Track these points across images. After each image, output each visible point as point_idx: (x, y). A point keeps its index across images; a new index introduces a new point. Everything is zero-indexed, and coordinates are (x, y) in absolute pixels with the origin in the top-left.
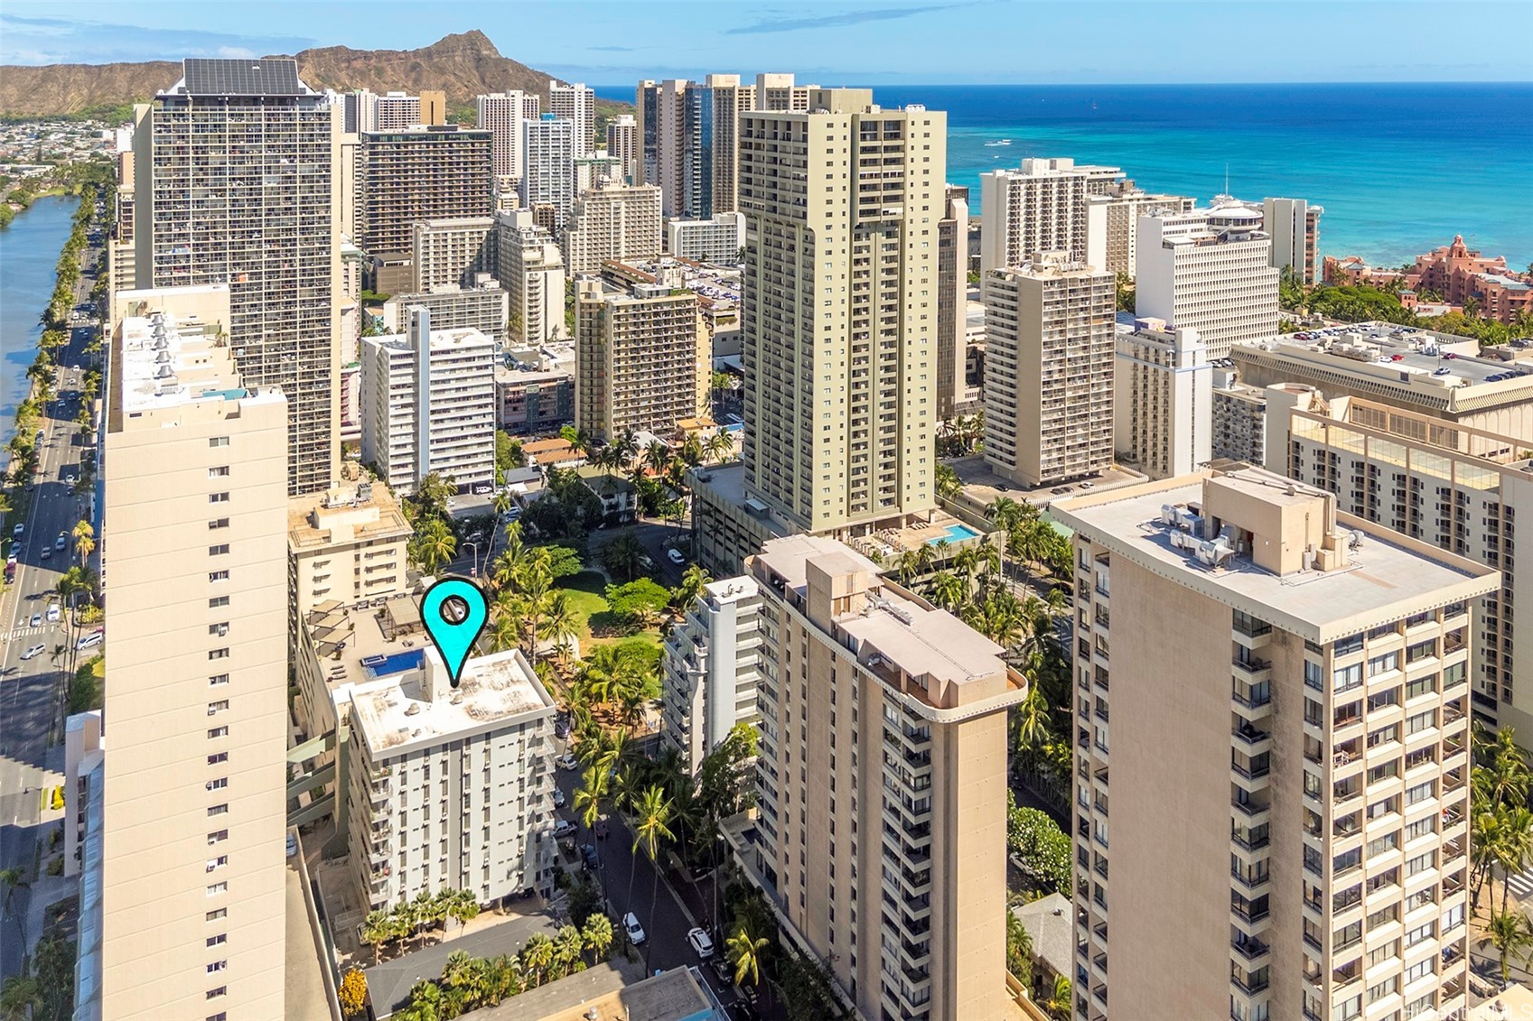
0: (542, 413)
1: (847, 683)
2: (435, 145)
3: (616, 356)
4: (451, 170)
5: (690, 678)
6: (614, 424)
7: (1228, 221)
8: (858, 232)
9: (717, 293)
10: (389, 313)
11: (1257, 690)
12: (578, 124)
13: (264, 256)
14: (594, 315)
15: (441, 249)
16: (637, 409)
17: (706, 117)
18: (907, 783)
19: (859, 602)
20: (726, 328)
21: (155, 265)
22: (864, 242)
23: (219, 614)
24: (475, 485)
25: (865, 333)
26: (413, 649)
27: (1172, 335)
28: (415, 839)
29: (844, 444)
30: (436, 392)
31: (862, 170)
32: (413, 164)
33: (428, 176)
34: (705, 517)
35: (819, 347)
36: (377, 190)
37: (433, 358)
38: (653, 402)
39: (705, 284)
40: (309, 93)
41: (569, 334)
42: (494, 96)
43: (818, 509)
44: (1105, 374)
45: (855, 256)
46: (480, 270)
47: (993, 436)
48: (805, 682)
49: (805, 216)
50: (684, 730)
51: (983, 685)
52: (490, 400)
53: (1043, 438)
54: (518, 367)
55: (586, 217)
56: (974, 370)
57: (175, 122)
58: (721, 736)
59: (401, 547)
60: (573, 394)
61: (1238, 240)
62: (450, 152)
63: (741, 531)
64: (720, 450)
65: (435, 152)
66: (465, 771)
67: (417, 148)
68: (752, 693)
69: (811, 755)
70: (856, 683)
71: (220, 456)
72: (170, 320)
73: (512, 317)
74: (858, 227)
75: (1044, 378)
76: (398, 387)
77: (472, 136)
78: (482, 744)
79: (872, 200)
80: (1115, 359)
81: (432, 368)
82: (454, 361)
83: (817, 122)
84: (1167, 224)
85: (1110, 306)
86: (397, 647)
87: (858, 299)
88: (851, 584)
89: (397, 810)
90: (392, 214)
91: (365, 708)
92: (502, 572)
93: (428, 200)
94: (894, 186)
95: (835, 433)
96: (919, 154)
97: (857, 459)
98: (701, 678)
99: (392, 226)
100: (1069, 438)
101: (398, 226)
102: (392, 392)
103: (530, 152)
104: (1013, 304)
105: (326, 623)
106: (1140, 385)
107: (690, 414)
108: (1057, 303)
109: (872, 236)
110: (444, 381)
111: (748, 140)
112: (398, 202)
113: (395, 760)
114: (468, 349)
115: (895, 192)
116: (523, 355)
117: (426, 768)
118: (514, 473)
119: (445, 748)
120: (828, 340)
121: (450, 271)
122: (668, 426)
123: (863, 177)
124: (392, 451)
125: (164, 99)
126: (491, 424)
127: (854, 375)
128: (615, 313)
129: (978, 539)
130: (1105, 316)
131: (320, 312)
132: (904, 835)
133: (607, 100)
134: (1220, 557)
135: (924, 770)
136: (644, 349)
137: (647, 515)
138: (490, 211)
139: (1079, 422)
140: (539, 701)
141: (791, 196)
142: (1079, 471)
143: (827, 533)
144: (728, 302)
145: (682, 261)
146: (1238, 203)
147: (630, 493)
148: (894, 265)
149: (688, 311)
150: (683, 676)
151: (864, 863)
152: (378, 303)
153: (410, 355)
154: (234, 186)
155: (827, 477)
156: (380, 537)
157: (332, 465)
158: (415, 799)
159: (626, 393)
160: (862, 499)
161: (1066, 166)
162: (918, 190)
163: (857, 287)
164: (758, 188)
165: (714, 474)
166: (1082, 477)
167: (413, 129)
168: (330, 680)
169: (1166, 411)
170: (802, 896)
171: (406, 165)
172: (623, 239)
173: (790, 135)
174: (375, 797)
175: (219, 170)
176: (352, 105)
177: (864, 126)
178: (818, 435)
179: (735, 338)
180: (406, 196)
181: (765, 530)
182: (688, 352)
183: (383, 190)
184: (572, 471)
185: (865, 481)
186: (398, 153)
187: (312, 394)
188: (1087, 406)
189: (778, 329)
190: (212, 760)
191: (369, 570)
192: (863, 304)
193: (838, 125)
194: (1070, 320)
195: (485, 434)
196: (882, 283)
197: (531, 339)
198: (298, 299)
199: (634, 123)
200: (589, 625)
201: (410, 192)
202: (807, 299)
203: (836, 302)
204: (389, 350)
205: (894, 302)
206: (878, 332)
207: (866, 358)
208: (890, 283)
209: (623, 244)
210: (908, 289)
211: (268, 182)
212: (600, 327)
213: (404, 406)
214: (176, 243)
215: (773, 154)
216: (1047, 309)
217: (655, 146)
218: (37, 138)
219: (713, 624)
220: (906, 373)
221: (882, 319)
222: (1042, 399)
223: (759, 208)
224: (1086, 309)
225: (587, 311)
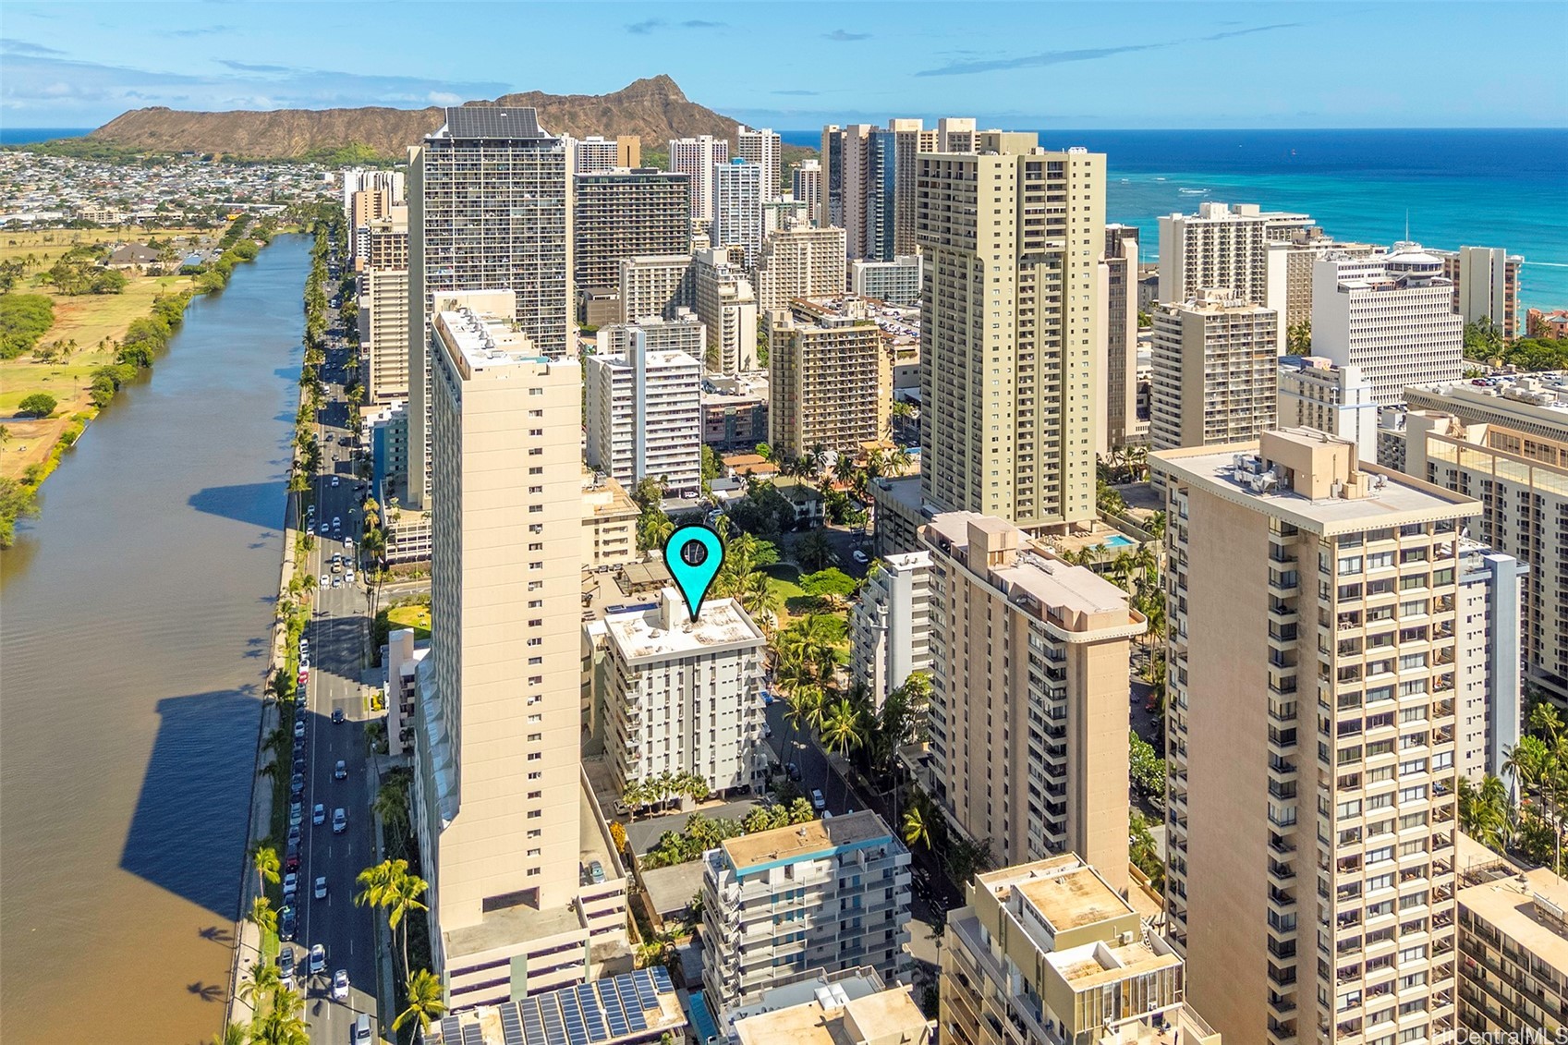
0: (739, 433)
1: (1000, 618)
2: (637, 187)
3: (805, 381)
4: (651, 210)
5: (874, 632)
6: (803, 444)
7: (1407, 266)
8: (1023, 262)
9: (899, 329)
10: (603, 339)
11: (1286, 577)
12: (766, 167)
13: (512, 278)
14: (786, 343)
15: (645, 284)
16: (824, 431)
17: (889, 161)
18: (1047, 694)
19: (1010, 557)
20: (907, 362)
21: (426, 283)
22: (1029, 272)
23: (536, 518)
24: (683, 490)
25: (1030, 355)
26: (646, 602)
27: (1337, 374)
28: (659, 733)
29: (1011, 455)
30: (650, 405)
31: (1027, 206)
32: (618, 205)
33: (631, 216)
34: (886, 522)
35: (988, 365)
36: (586, 229)
37: (648, 375)
38: (839, 425)
39: (888, 321)
40: (547, 136)
41: (761, 365)
42: (685, 141)
44: (1268, 407)
45: (1022, 284)
46: (680, 304)
48: (967, 623)
49: (975, 247)
50: (869, 676)
51: (1108, 617)
52: (696, 414)
54: (716, 392)
55: (774, 257)
56: (1145, 404)
57: (441, 161)
58: (900, 683)
59: (631, 524)
60: (766, 417)
61: (1418, 285)
62: (651, 194)
64: (900, 466)
65: (638, 193)
66: (697, 683)
67: (621, 189)
69: (972, 682)
70: (1007, 618)
71: (536, 402)
72: (477, 313)
73: (710, 348)
74: (1023, 258)
75: (1207, 408)
76: (619, 399)
77: (670, 178)
78: (709, 663)
79: (1037, 233)
80: (1278, 394)
81: (647, 384)
82: (666, 378)
83: (986, 163)
84: (1342, 268)
85: (1272, 342)
86: (634, 601)
87: (1024, 323)
88: (1004, 542)
89: (645, 707)
90: (599, 251)
91: (619, 632)
93: (631, 239)
94: (1057, 221)
95: (1003, 444)
96: (1080, 192)
97: (1023, 469)
98: (883, 633)
99: (599, 263)
101: (605, 263)
102: (614, 404)
103: (722, 195)
104: (1177, 337)
106: (1305, 422)
107: (873, 437)
108: (1220, 337)
109: (1037, 266)
110: (657, 396)
111: (925, 179)
112: (604, 240)
113: (644, 667)
114: (678, 368)
115: (1058, 226)
116: (720, 383)
117: (667, 677)
118: (717, 482)
119: (681, 662)
120: (996, 360)
121: (653, 305)
122: (852, 448)
123: (1028, 212)
124: (614, 456)
125: (432, 142)
126: (697, 436)
127: (1020, 393)
128: (805, 341)
130: (1267, 352)
132: (1045, 737)
133: (793, 146)
134: (1266, 485)
135: (1061, 684)
136: (831, 375)
137: (834, 522)
138: (687, 249)
140: (752, 635)
141: (962, 229)
144: (909, 338)
146: (1418, 248)
147: (818, 501)
148: (1057, 293)
149: (871, 341)
150: (867, 631)
151: (1014, 763)
152: (589, 334)
153: (629, 371)
154: (488, 217)
155: (995, 484)
156: (615, 515)
158: (659, 701)
159: (814, 416)
160: (1028, 506)
161: (1251, 212)
162: (1080, 225)
163: (1023, 312)
164: (933, 222)
165: (894, 484)
167: (615, 171)
170: (966, 798)
171: (611, 205)
172: (809, 279)
173: (963, 174)
174: (629, 695)
175: (476, 203)
177: (1029, 166)
178: (987, 446)
179: (916, 372)
180: (612, 234)
182: (871, 379)
183: (591, 229)
184: (767, 481)
185: (1031, 489)
186: (604, 194)
189: (951, 350)
190: (532, 622)
191: (606, 542)
192: (1029, 328)
193: (1006, 165)
194: (1233, 354)
195: (693, 445)
196: (1047, 309)
197: (726, 369)
198: (539, 316)
199: (819, 168)
200: (786, 604)
201: (615, 231)
202: (976, 322)
203: (1004, 325)
204: (611, 366)
205: (1057, 327)
206: (1042, 354)
207: (1031, 378)
208: (1053, 310)
209: (809, 284)
210: (1070, 315)
211: (516, 213)
212: (791, 353)
213: (624, 416)
214: (442, 265)
215: (947, 192)
216: (1210, 342)
217: (840, 191)
218: (268, 179)
219: (892, 587)
220: (1069, 393)
221: (1046, 343)
222: (1205, 429)
223: (934, 240)
224: (1248, 344)
225: (779, 338)
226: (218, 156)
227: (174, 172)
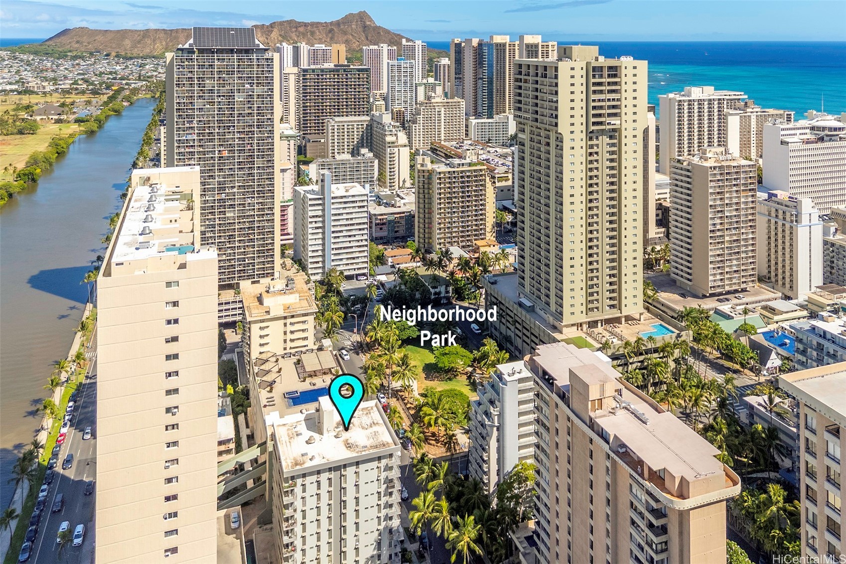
0: (396, 232)
1: (601, 464)
2: (338, 75)
3: (439, 201)
4: (347, 89)
5: (488, 427)
6: (438, 241)
7: (824, 128)
8: (591, 135)
9: (498, 162)
10: (312, 170)
12: (418, 63)
13: (236, 140)
14: (426, 177)
15: (341, 134)
16: (451, 233)
17: (490, 60)
18: (650, 545)
19: (609, 403)
20: (504, 184)
21: (176, 144)
22: (595, 142)
23: (172, 400)
24: (357, 275)
25: (596, 199)
26: (316, 388)
27: (794, 203)
28: (312, 528)
29: (583, 269)
30: (335, 220)
31: (593, 97)
32: (326, 86)
33: (334, 92)
35: (566, 207)
36: (307, 100)
37: (333, 201)
38: (460, 229)
39: (491, 157)
40: (261, 46)
41: (411, 184)
42: (372, 47)
43: (566, 310)
44: (751, 226)
45: (589, 151)
46: (363, 146)
47: (676, 262)
48: (570, 454)
49: (556, 125)
50: (485, 473)
51: (708, 482)
52: (365, 226)
53: (711, 266)
54: (383, 204)
55: (422, 116)
56: (660, 217)
57: (187, 63)
58: (508, 467)
59: (311, 319)
60: (414, 221)
61: (831, 140)
62: (347, 79)
63: (517, 318)
64: (502, 263)
65: (338, 79)
66: (343, 486)
67: (328, 76)
68: (531, 450)
69: (575, 505)
70: (608, 464)
71: (173, 294)
72: (164, 189)
73: (380, 174)
74: (591, 132)
75: (711, 228)
76: (313, 217)
77: (359, 70)
78: (354, 468)
79: (600, 115)
80: (757, 217)
81: (333, 207)
82: (345, 203)
83: (564, 67)
84: (783, 129)
85: (753, 183)
86: (306, 386)
87: (591, 178)
88: (603, 390)
89: (300, 509)
90: (315, 113)
91: (282, 435)
92: (371, 334)
93: (334, 106)
94: (614, 107)
95: (578, 262)
96: (630, 87)
97: (592, 279)
98: (495, 429)
99: (315, 120)
100: (727, 266)
101: (318, 120)
102: (310, 220)
103: (391, 78)
104: (689, 180)
105: (266, 367)
106: (773, 233)
107: (483, 237)
108: (718, 180)
109: (600, 138)
110: (339, 214)
111: (519, 77)
112: (318, 106)
113: (299, 477)
114: (353, 196)
115: (615, 110)
116: (387, 196)
117: (318, 482)
118: (381, 268)
119: (330, 470)
120: (572, 203)
121: (346, 146)
122: (469, 243)
123: (594, 101)
124: (310, 254)
125: (182, 50)
126: (366, 240)
127: (589, 225)
128: (438, 176)
129: (674, 335)
130: (750, 190)
131: (268, 174)
133: (434, 49)
135: (663, 539)
136: (455, 197)
137: (457, 299)
138: (368, 112)
139: (734, 257)
140: (390, 441)
141: (547, 112)
142: (734, 287)
143: (573, 325)
144: (504, 168)
145: (476, 143)
146: (830, 117)
147: (447, 286)
148: (614, 156)
149: (481, 176)
150: (483, 426)
152: (307, 163)
153: (320, 198)
154: (220, 100)
155: (572, 290)
156: (299, 313)
157: (275, 262)
158: (312, 502)
159: (444, 223)
160: (595, 304)
161: (710, 91)
162: (630, 110)
163: (591, 170)
164: (525, 106)
165: (498, 279)
166: (736, 291)
167: (326, 66)
168: (265, 406)
169: (791, 251)
171: (322, 86)
172: (443, 129)
173: (548, 73)
174: (286, 500)
175: (211, 91)
176: (296, 51)
177: (594, 69)
178: (566, 263)
179: (509, 190)
180: (322, 103)
181: (532, 320)
182: (481, 200)
183: (310, 100)
184: (413, 270)
185: (597, 293)
186: (318, 79)
187: (264, 221)
188: (738, 246)
189: (539, 194)
190: (168, 499)
191: (292, 332)
192: (595, 181)
193: (578, 68)
194: (727, 192)
195: (363, 246)
196: (607, 168)
197: (390, 186)
198: (256, 166)
199: (449, 63)
200: (423, 370)
201: (324, 101)
202: (558, 177)
203: (577, 179)
204: (308, 195)
205: (615, 180)
206: (605, 198)
207: (597, 215)
208: (612, 168)
209: (443, 132)
210: (624, 172)
211: (239, 98)
212: (429, 184)
213: (317, 228)
214: (188, 132)
215: (536, 86)
216: (712, 184)
217: (461, 76)
218: (140, 67)
219: (503, 394)
220: (624, 225)
221: (607, 191)
222: (710, 241)
223: (526, 119)
224: (737, 185)
225: (421, 174)
226: (114, 54)
227: (88, 62)
